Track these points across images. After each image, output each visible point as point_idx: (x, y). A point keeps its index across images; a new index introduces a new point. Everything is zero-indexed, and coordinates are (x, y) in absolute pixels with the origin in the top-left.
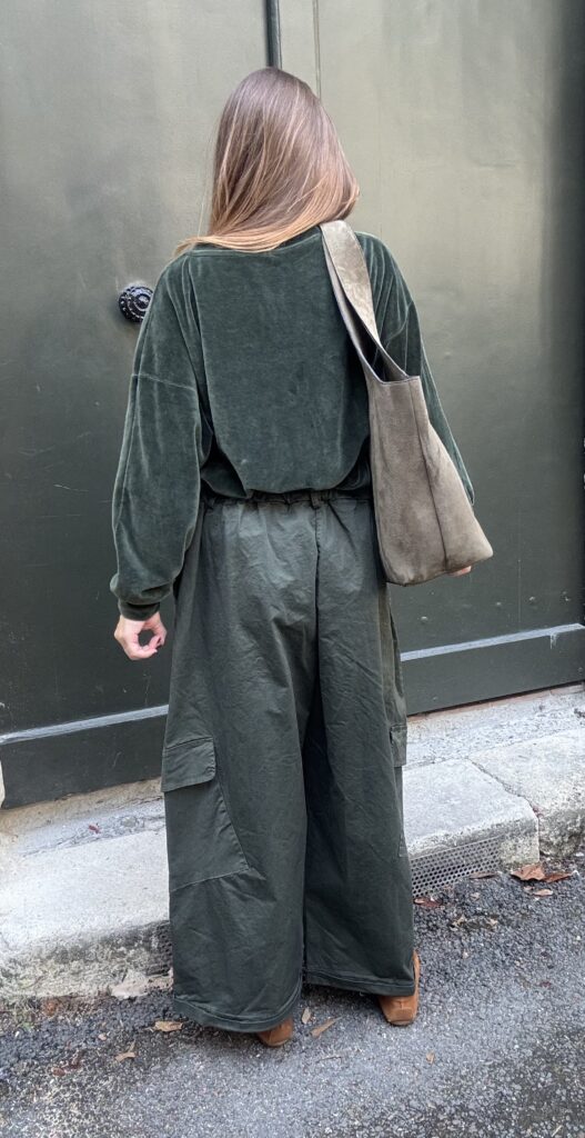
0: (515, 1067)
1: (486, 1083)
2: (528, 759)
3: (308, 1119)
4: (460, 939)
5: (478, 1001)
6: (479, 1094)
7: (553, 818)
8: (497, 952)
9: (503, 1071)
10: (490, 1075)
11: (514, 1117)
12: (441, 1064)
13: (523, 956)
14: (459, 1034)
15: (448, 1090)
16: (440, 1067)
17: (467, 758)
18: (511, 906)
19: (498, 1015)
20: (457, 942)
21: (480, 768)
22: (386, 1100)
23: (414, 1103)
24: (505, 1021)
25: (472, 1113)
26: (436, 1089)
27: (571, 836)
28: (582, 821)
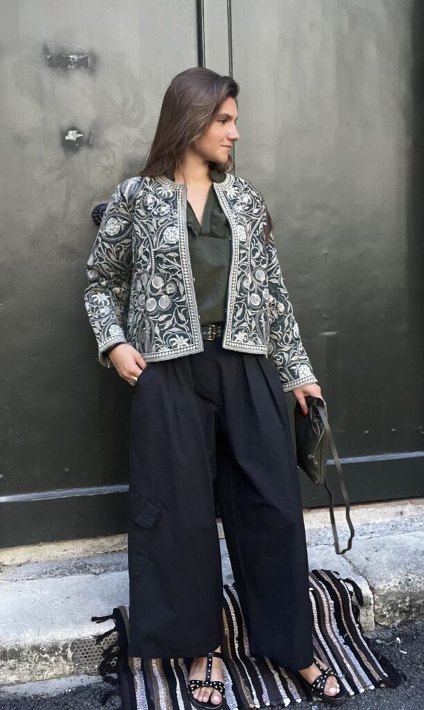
7: (385, 597)
27: (402, 611)
28: (410, 601)
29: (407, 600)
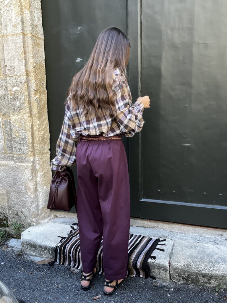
27: (183, 278)
28: (188, 275)
29: (187, 274)
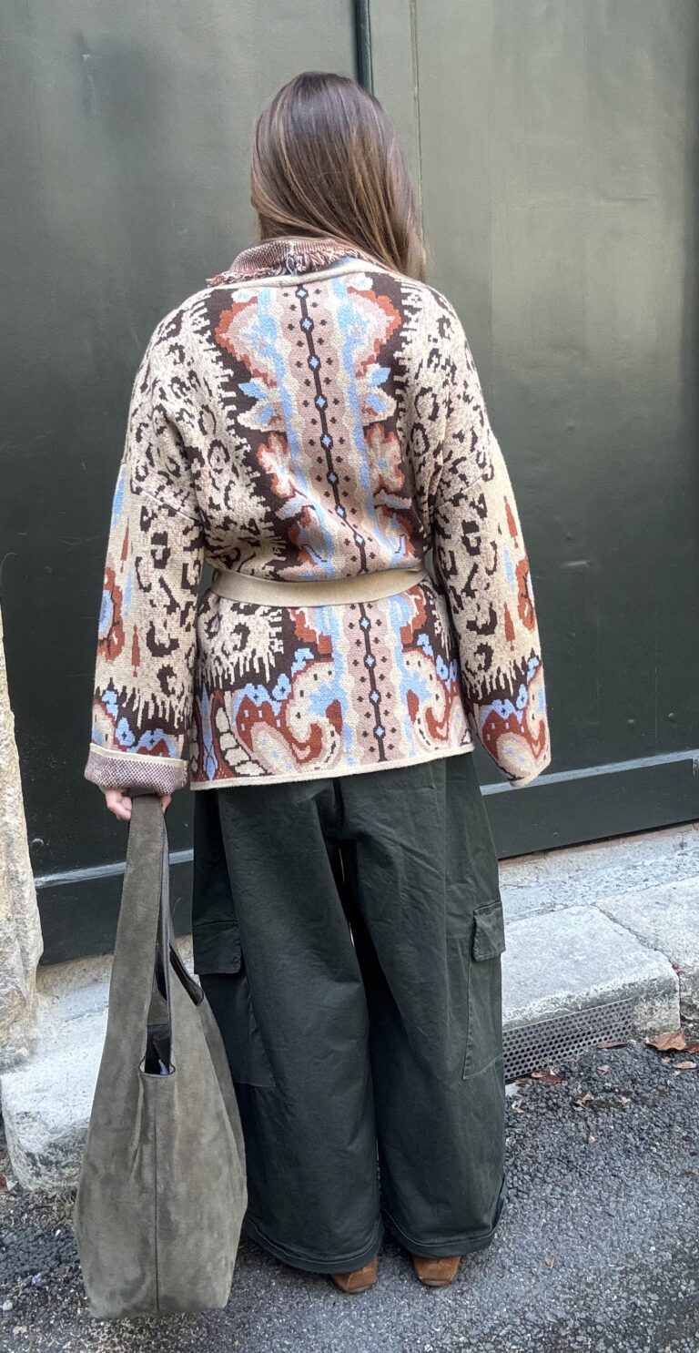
0: (651, 1273)
1: (616, 1292)
2: (667, 906)
3: (405, 1335)
4: (586, 1120)
5: (606, 1195)
6: (609, 1305)
7: (696, 976)
8: (630, 1136)
9: (637, 1278)
10: (621, 1283)
11: (650, 1332)
12: (562, 1270)
13: (660, 1141)
14: (584, 1234)
15: (570, 1300)
16: (562, 1273)
17: (594, 904)
18: (646, 1081)
19: (630, 1211)
20: (582, 1124)
21: (609, 916)
22: (497, 1313)
23: (530, 1315)
24: (640, 1218)
25: (599, 1328)
26: (558, 1299)
